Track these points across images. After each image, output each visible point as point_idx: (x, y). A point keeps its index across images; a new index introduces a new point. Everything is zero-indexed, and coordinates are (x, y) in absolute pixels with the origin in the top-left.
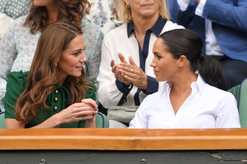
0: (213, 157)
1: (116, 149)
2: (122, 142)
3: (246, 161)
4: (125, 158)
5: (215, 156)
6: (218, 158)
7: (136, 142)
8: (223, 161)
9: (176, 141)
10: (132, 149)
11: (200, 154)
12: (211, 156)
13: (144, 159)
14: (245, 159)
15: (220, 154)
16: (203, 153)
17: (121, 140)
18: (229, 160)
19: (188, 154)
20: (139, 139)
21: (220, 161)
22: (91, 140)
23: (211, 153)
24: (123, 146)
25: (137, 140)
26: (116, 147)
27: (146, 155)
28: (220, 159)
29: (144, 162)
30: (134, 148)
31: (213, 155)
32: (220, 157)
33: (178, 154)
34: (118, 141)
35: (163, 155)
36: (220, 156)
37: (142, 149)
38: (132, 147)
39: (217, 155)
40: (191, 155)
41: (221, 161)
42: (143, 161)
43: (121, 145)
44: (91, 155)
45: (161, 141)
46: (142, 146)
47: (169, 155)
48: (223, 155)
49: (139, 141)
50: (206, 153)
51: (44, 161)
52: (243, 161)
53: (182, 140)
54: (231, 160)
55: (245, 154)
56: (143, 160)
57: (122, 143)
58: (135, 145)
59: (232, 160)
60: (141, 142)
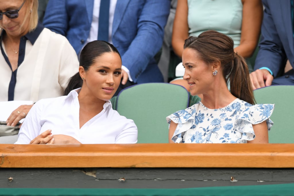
0: (87, 175)
3: (123, 180)
5: (90, 174)
6: (93, 177)
7: (3, 159)
8: (98, 180)
9: (47, 157)
11: (73, 172)
12: (85, 174)
13: (12, 177)
14: (122, 178)
15: (94, 172)
16: (76, 171)
18: (105, 179)
19: (60, 172)
20: (6, 156)
21: (94, 180)
23: (85, 171)
25: (4, 156)
27: (15, 173)
28: (95, 177)
29: (11, 181)
30: (0, 166)
31: (87, 174)
32: (95, 176)
33: (49, 172)
35: (33, 173)
36: (95, 174)
37: (10, 166)
39: (91, 173)
40: (63, 173)
41: (96, 180)
42: (11, 180)
45: (30, 158)
46: (10, 163)
47: (38, 173)
48: (98, 173)
49: (7, 158)
50: (80, 171)
52: (119, 181)
53: (53, 157)
54: (106, 179)
55: (122, 172)
56: (10, 178)
58: (2, 162)
59: (108, 179)
60: (8, 159)
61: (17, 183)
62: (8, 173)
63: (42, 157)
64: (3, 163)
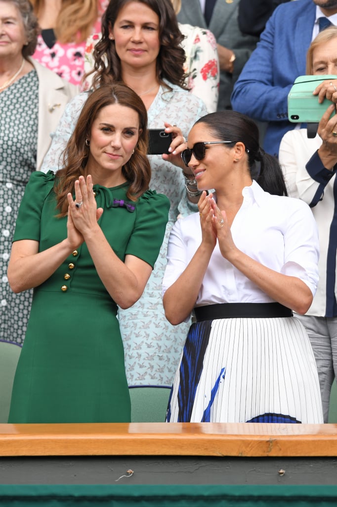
1: (240, 455)
2: (249, 444)
4: (255, 469)
7: (271, 444)
9: (332, 442)
10: (265, 455)
13: (283, 469)
17: (248, 440)
20: (275, 440)
22: (203, 440)
24: (251, 450)
25: (272, 440)
26: (241, 452)
27: (286, 463)
29: (282, 475)
30: (267, 453)
33: (334, 463)
34: (243, 441)
35: (312, 465)
37: (280, 454)
38: (264, 452)
42: (282, 473)
43: (248, 449)
44: (203, 463)
45: (308, 443)
46: (280, 449)
47: (320, 464)
49: (276, 442)
51: (131, 473)
56: (281, 471)
57: (250, 446)
58: (269, 449)
60: (279, 445)
61: (290, 477)
62: (278, 463)
63: (325, 441)
64: (271, 450)
